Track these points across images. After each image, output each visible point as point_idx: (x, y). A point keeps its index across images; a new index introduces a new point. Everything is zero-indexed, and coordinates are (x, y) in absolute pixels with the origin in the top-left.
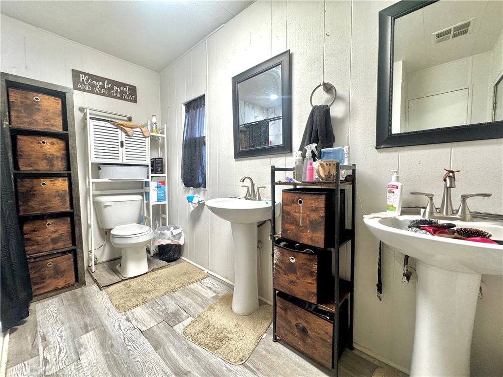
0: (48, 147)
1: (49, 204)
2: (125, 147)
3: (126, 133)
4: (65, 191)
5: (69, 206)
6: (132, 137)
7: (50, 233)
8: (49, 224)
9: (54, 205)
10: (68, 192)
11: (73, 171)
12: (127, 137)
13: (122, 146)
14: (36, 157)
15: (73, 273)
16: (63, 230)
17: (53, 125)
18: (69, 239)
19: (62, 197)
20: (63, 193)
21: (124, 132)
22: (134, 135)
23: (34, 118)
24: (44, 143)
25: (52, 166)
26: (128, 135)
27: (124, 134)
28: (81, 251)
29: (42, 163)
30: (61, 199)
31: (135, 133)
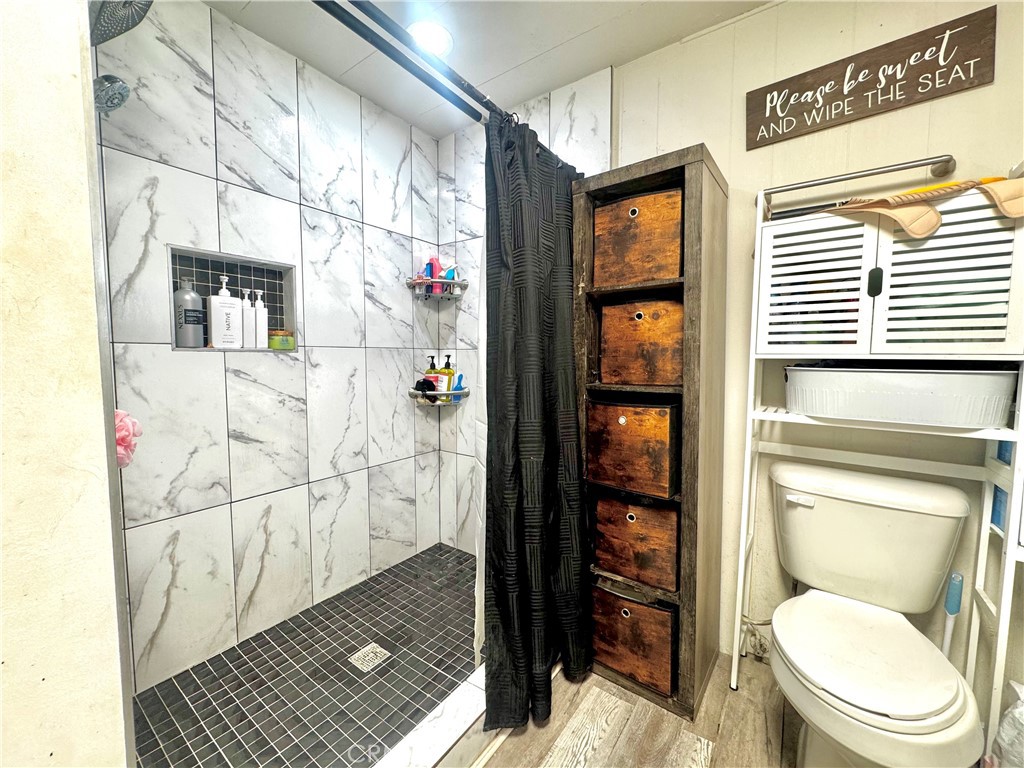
0: (648, 326)
1: (630, 471)
2: (886, 291)
3: (898, 231)
4: (662, 443)
5: (667, 486)
6: (931, 244)
7: (634, 539)
8: (631, 518)
9: (639, 474)
10: (668, 447)
11: (689, 389)
12: (901, 247)
13: (875, 288)
14: (627, 353)
15: (669, 667)
16: (659, 541)
17: (660, 268)
18: (669, 571)
19: (654, 457)
20: (657, 449)
21: (887, 230)
22: (943, 231)
23: (627, 259)
24: (639, 316)
25: (652, 372)
26: (908, 240)
27: (887, 239)
28: (690, 620)
29: (635, 366)
30: (652, 464)
31: (946, 219)
